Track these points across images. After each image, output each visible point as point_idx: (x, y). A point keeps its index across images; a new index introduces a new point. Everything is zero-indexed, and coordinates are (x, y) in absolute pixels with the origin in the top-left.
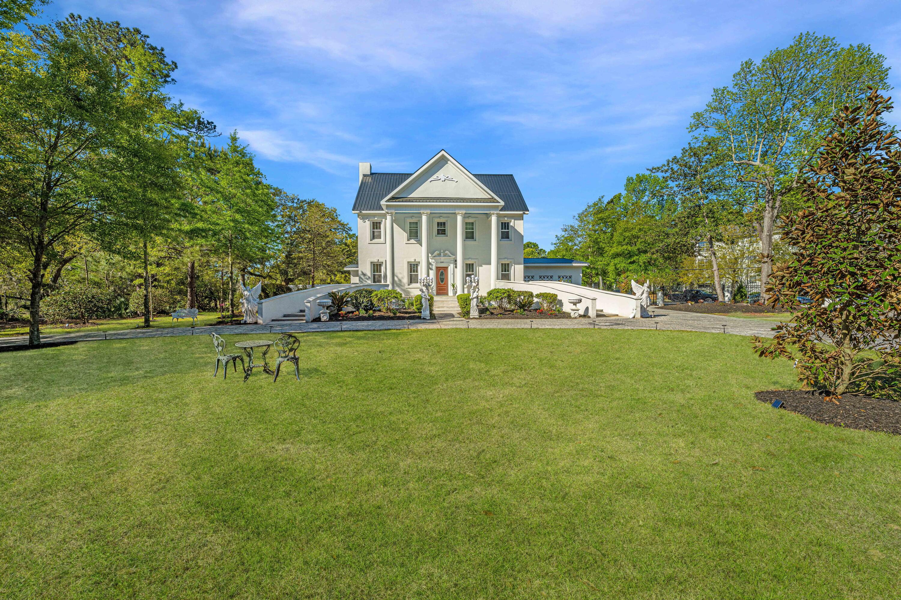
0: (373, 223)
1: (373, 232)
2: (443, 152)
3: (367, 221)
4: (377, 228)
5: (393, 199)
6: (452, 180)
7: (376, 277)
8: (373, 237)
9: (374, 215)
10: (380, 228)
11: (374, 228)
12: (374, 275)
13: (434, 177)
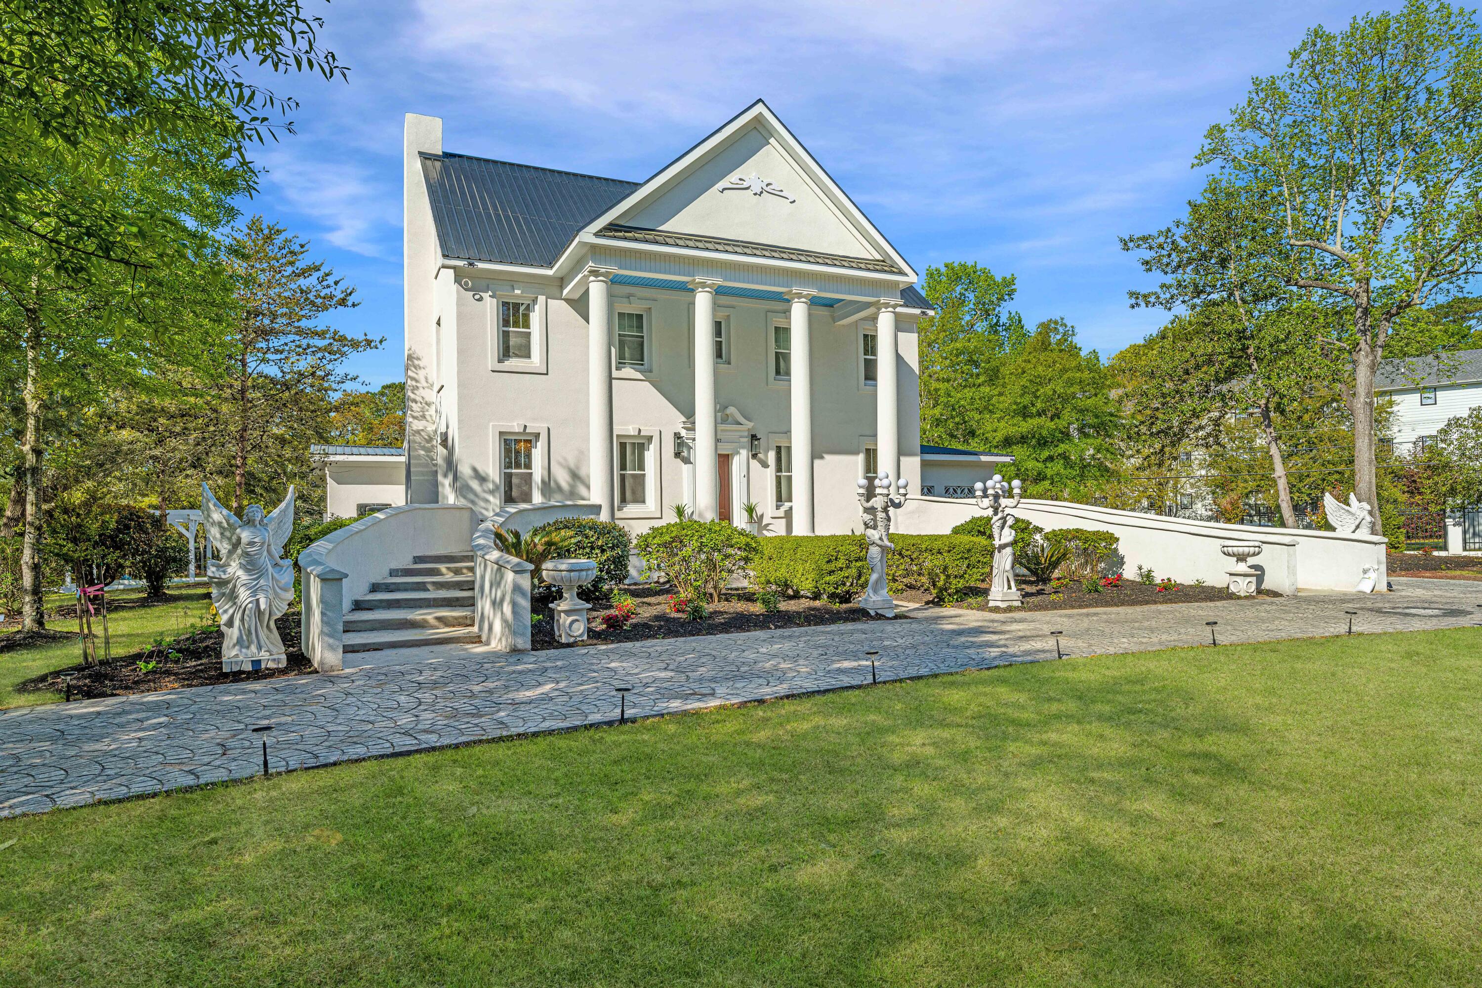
0: (505, 304)
1: (506, 335)
2: (760, 108)
3: (486, 296)
4: (516, 324)
5: (613, 228)
6: (779, 194)
7: (515, 481)
8: (506, 352)
9: (512, 281)
10: (527, 325)
11: (506, 323)
12: (508, 478)
13: (733, 178)
